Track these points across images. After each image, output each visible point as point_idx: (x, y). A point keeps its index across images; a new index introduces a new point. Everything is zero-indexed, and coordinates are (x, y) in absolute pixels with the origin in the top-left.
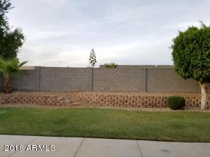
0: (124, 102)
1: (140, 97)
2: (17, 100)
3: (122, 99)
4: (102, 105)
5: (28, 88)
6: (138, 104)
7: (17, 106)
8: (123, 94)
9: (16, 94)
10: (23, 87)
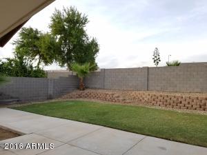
0: (178, 103)
1: (197, 98)
2: (87, 96)
3: (175, 99)
4: (153, 104)
5: (96, 86)
6: (194, 107)
7: (86, 100)
8: (177, 95)
9: (86, 91)
10: (93, 86)
